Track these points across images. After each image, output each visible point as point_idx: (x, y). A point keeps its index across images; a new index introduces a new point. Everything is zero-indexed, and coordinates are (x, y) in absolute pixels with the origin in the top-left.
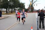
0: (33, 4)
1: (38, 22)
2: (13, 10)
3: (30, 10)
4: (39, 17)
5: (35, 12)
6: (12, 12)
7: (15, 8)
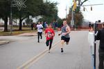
0: (80, 4)
1: (95, 55)
2: (24, 21)
3: (72, 23)
4: (98, 42)
5: (85, 28)
6: (20, 29)
7: (30, 17)
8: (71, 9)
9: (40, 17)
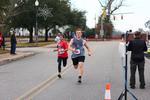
0: (110, 13)
3: (102, 32)
4: (130, 53)
7: (57, 27)
8: (100, 18)
9: (67, 27)
